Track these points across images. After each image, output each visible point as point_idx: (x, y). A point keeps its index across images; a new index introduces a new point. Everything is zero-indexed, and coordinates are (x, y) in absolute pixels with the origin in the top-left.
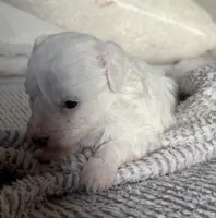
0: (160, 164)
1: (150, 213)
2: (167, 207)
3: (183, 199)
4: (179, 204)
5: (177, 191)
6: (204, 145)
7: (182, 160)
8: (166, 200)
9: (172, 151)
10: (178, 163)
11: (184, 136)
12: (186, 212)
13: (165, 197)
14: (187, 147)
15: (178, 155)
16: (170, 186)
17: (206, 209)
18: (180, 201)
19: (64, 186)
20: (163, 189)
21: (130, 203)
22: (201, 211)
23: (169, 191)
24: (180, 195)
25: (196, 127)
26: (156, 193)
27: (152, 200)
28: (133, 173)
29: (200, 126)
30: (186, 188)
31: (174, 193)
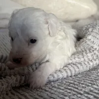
0: (67, 72)
1: (62, 96)
2: (70, 93)
3: (77, 89)
4: (76, 92)
5: (75, 84)
6: (88, 62)
7: (77, 70)
8: (69, 89)
9: (73, 65)
10: (75, 71)
11: (79, 58)
12: (79, 96)
13: (69, 88)
14: (80, 63)
15: (76, 67)
16: (72, 82)
17: (89, 94)
18: (76, 90)
19: (20, 82)
20: (68, 84)
21: (52, 91)
22: (86, 95)
23: (71, 85)
24: (76, 87)
25: (84, 54)
26: (65, 86)
27: (63, 90)
28: (54, 77)
29: (86, 53)
30: (79, 83)
31: (73, 85)
